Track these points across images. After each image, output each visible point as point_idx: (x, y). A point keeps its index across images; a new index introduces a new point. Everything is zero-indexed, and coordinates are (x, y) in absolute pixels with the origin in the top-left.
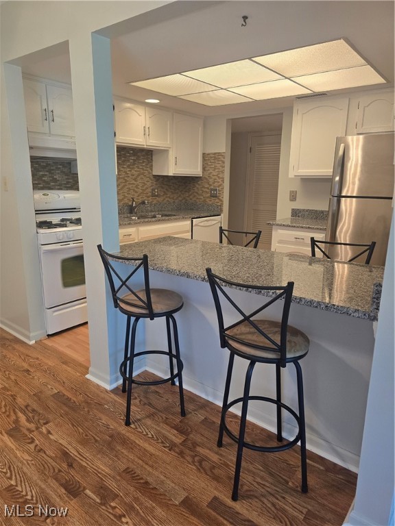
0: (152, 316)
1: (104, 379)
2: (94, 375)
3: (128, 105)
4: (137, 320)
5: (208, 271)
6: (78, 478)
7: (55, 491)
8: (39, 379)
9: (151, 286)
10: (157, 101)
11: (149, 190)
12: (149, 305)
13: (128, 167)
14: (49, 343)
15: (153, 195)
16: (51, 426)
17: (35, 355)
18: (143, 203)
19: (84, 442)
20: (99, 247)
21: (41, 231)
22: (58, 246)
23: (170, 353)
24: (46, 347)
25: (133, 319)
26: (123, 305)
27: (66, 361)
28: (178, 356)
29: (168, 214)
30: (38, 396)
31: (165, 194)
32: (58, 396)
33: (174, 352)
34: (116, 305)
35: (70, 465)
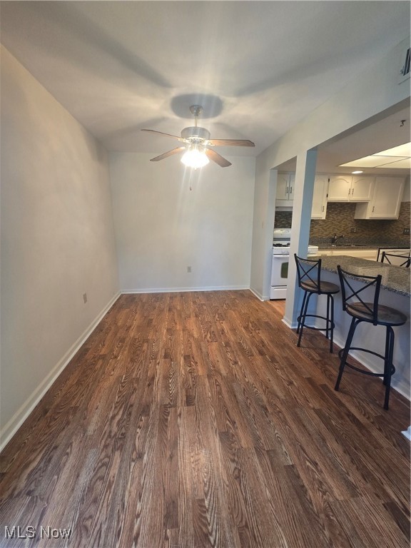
0: (320, 292)
1: (289, 323)
2: (286, 320)
3: (340, 177)
4: (310, 295)
5: (339, 267)
6: (265, 351)
7: (255, 351)
8: (261, 314)
9: (321, 280)
10: (361, 172)
11: (350, 229)
12: (319, 287)
13: (336, 214)
14: (270, 303)
15: (352, 232)
16: (260, 331)
17: (262, 305)
18: (342, 237)
19: (272, 341)
20: (295, 255)
21: (275, 248)
22: (281, 256)
23: (327, 319)
24: (268, 304)
25: (308, 293)
26: (303, 285)
27: (275, 311)
28: (332, 321)
29: (359, 244)
30: (258, 320)
31: (363, 231)
32: (267, 323)
33: (330, 319)
34: (300, 286)
35: (263, 346)
